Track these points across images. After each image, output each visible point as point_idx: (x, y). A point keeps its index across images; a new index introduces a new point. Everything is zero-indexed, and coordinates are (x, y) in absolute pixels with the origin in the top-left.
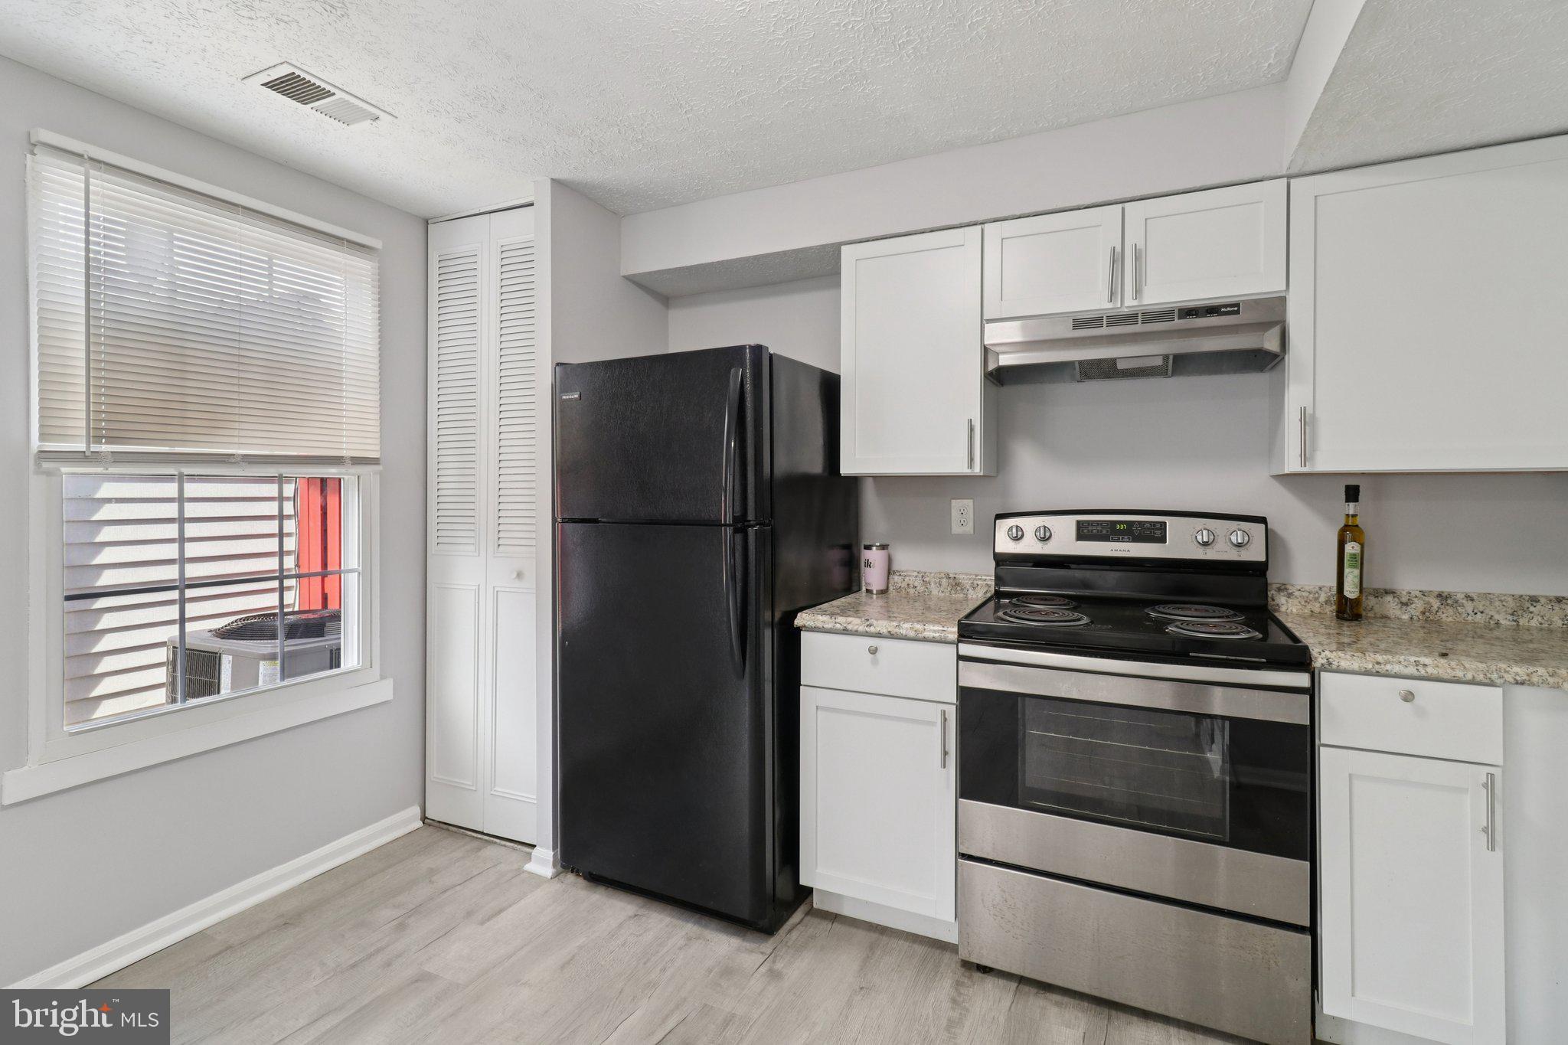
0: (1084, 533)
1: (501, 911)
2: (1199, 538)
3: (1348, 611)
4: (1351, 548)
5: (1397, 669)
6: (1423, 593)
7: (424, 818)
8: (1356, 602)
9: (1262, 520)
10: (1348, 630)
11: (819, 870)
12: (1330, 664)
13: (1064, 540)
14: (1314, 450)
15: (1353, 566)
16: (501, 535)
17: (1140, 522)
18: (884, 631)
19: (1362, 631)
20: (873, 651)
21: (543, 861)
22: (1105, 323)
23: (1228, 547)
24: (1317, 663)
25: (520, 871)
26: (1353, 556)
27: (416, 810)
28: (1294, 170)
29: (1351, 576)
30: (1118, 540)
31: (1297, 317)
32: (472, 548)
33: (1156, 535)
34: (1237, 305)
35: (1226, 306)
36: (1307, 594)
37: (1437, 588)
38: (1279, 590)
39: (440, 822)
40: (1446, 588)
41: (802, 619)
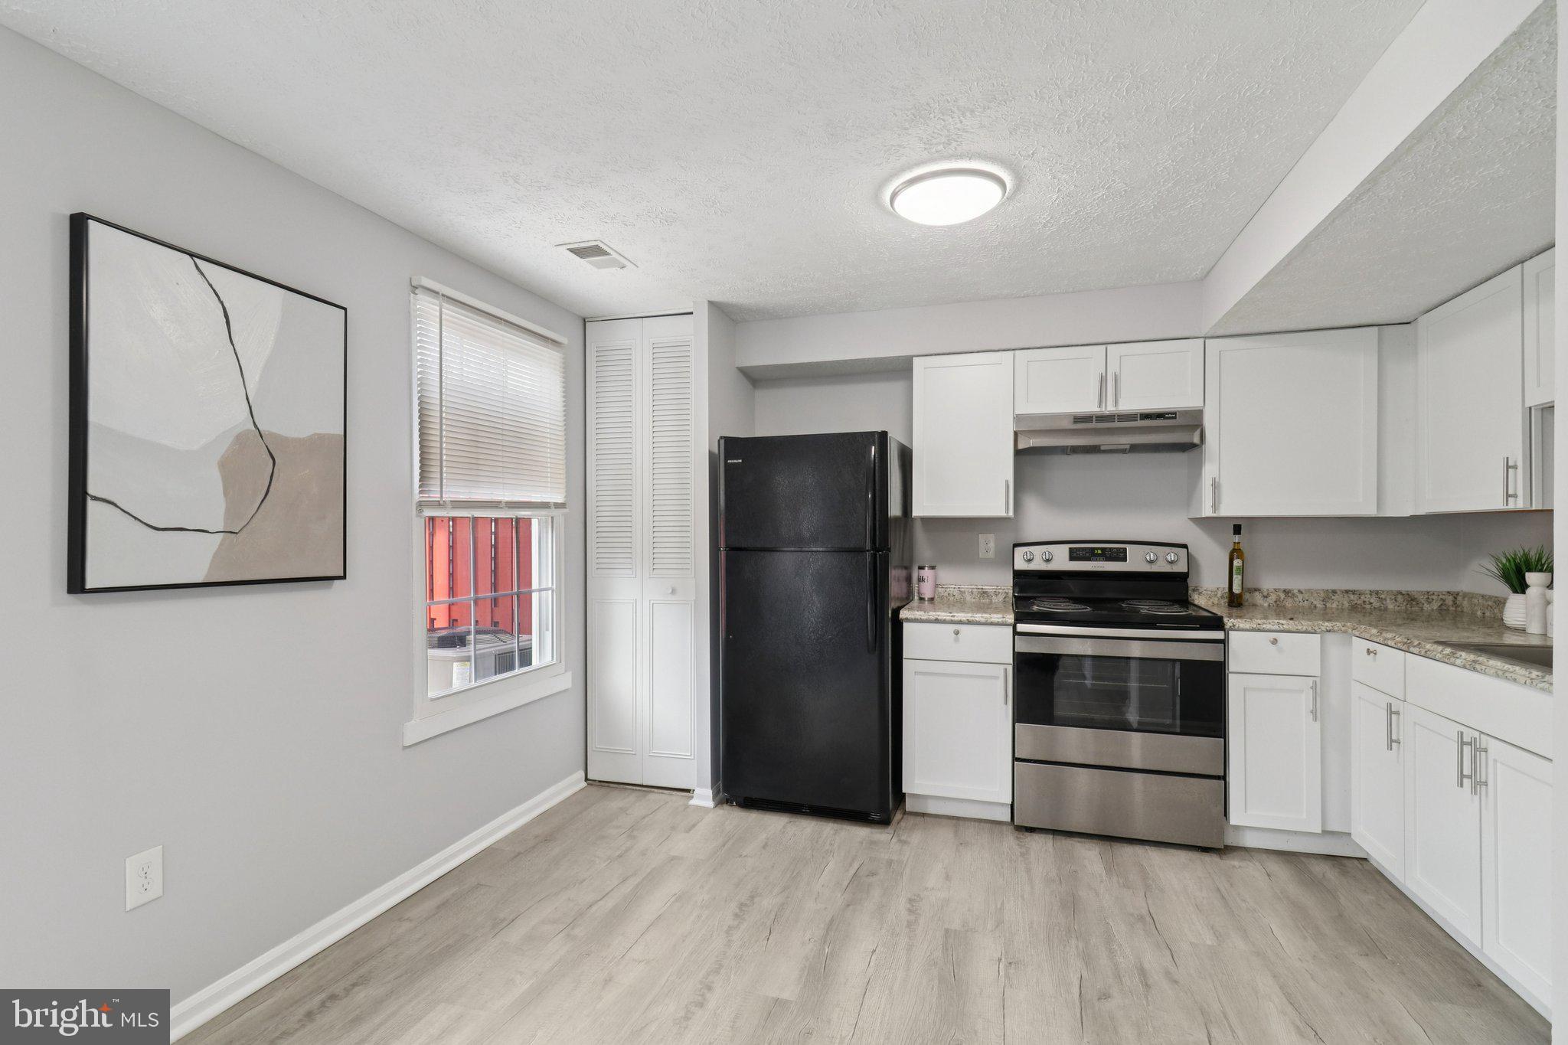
0: (1074, 556)
1: (694, 826)
2: (1148, 558)
3: (1235, 601)
4: (1237, 563)
5: (1268, 627)
6: (1275, 590)
7: (586, 779)
8: (1240, 596)
9: (1185, 546)
10: (1235, 611)
11: (916, 782)
12: (1234, 626)
13: (1061, 561)
14: (1220, 503)
15: (1238, 574)
16: (656, 561)
17: (1110, 548)
18: (964, 619)
19: (1245, 611)
20: (957, 633)
21: (704, 796)
22: (1094, 420)
23: (1164, 563)
24: (1227, 627)
25: (687, 807)
26: (1238, 568)
27: (582, 774)
28: (1209, 335)
29: (1237, 579)
30: (1096, 560)
31: (1209, 422)
32: (630, 572)
33: (1120, 556)
34: (1175, 413)
35: (1169, 414)
36: (1210, 593)
37: (1283, 587)
38: (1194, 590)
39: (600, 781)
40: (1288, 587)
41: (904, 614)
